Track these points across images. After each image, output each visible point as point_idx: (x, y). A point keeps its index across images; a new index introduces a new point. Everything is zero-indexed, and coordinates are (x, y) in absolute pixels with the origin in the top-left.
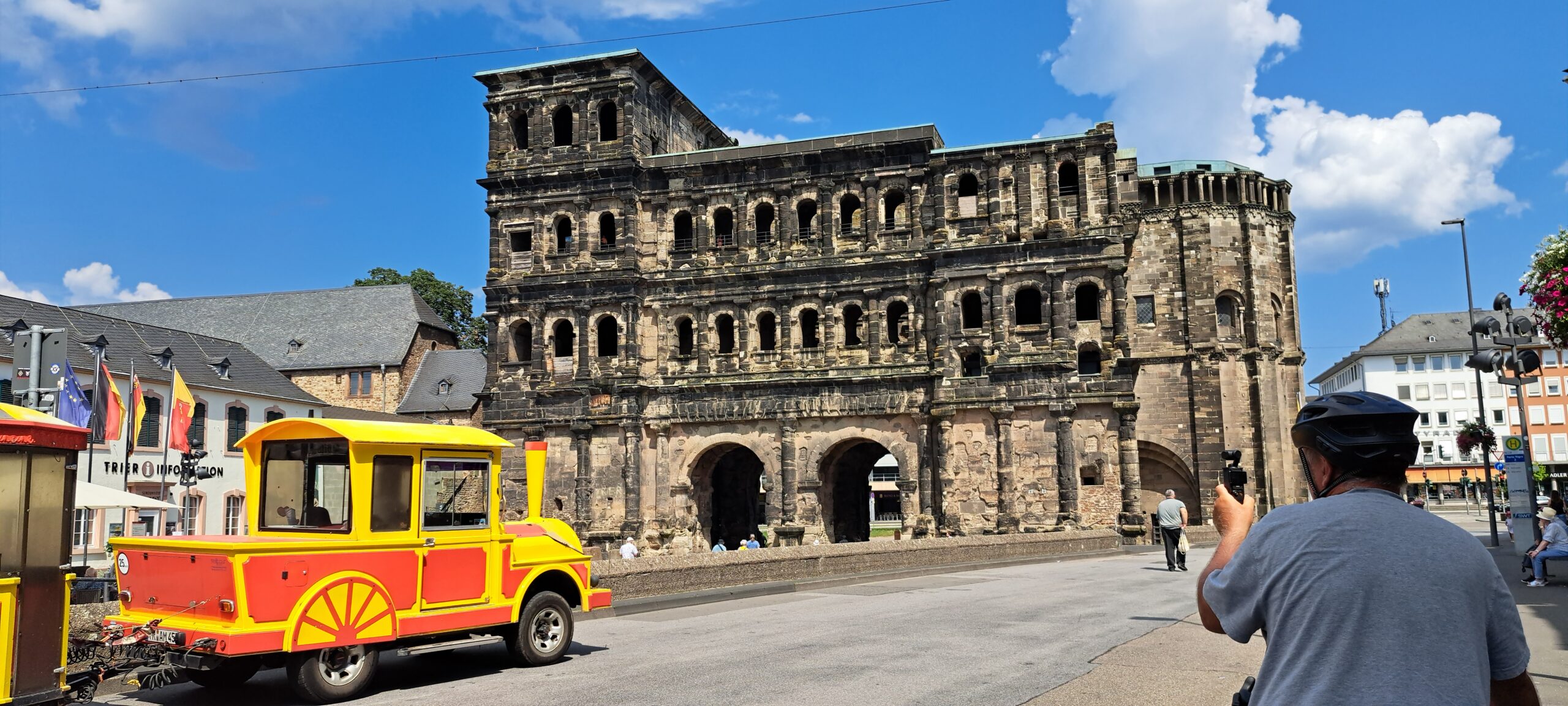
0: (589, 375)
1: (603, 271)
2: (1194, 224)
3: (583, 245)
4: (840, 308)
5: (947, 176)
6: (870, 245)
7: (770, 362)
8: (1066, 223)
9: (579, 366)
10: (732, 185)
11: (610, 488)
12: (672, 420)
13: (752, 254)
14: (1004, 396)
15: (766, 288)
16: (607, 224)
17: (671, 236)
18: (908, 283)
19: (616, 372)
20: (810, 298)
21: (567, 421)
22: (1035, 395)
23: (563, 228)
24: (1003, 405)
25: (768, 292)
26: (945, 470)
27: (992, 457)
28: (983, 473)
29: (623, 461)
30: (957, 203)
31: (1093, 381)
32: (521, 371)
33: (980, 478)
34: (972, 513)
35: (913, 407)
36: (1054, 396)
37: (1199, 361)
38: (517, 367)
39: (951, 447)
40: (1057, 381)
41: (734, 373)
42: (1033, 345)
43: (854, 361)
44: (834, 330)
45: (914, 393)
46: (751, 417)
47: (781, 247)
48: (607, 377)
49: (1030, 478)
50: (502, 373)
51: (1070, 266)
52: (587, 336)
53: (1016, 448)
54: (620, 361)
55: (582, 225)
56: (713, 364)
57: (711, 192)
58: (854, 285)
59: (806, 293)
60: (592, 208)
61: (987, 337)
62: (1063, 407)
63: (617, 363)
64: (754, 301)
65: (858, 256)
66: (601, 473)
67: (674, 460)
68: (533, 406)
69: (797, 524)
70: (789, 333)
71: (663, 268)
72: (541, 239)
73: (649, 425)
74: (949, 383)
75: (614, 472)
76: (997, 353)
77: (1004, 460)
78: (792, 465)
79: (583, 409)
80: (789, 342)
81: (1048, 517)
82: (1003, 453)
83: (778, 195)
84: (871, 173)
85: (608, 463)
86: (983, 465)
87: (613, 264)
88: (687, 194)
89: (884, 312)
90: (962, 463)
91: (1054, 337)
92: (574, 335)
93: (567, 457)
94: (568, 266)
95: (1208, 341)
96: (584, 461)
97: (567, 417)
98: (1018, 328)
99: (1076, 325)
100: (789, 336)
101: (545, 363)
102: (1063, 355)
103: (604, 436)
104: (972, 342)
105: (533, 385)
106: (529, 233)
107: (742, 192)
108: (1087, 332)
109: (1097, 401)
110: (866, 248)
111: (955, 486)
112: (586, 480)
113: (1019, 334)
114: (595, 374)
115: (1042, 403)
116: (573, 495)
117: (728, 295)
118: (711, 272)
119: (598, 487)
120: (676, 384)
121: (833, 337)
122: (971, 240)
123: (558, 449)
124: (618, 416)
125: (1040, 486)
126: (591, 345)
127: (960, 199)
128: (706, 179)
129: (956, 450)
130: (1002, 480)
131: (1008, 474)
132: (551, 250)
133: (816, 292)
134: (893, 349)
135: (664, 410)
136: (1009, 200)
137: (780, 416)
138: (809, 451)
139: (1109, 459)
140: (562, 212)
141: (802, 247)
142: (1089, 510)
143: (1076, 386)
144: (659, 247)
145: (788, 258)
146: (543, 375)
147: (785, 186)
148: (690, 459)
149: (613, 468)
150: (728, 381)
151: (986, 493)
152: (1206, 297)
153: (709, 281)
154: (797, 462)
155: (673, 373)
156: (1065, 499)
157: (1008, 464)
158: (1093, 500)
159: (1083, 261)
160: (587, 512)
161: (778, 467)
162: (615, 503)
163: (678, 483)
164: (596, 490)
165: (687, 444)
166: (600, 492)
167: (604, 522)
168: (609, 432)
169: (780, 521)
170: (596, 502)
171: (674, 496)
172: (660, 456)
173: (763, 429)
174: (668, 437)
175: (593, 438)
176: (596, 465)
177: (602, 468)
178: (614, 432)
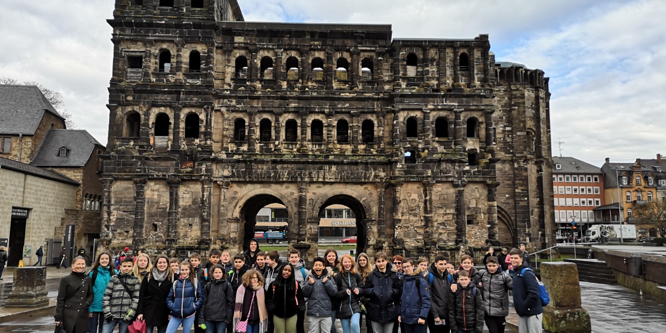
0: (179, 148)
1: (192, 85)
2: (518, 93)
3: (178, 68)
4: (336, 120)
5: (401, 53)
6: (355, 87)
7: (292, 149)
8: (463, 85)
9: (173, 142)
10: (274, 44)
11: (190, 219)
12: (231, 179)
13: (284, 85)
14: (430, 175)
15: (293, 105)
16: (195, 57)
17: (233, 70)
18: (376, 110)
19: (197, 148)
20: (318, 113)
21: (163, 175)
22: (447, 175)
23: (165, 56)
24: (430, 179)
25: (294, 107)
26: (397, 214)
27: (421, 208)
28: (417, 216)
29: (200, 202)
30: (406, 68)
31: (476, 170)
32: (132, 143)
33: (415, 219)
34: (409, 238)
35: (377, 178)
36: (457, 176)
37: (518, 163)
38: (129, 140)
39: (400, 201)
40: (458, 168)
41: (272, 153)
42: (444, 148)
43: (343, 151)
44: (333, 133)
45: (377, 171)
46: (281, 180)
47: (302, 83)
48: (192, 151)
49: (441, 219)
50: (118, 143)
51: (466, 107)
52: (179, 124)
53: (435, 204)
54: (200, 141)
55: (178, 56)
56: (258, 146)
57: (261, 46)
58: (345, 108)
59: (317, 110)
60: (186, 46)
61: (420, 143)
62: (461, 182)
63: (198, 142)
64: (285, 112)
65: (348, 92)
66: (185, 209)
67: (230, 203)
68: (141, 165)
69: (307, 242)
70: (306, 132)
71: (228, 88)
72: (150, 62)
73: (216, 181)
74: (401, 166)
75: (194, 209)
76: (426, 151)
77: (429, 209)
78: (305, 209)
79: (176, 169)
80: (305, 137)
81: (450, 241)
82: (428, 206)
83: (301, 54)
84: (356, 47)
85: (190, 203)
86: (417, 212)
87: (199, 82)
88: (246, 46)
89: (360, 125)
90: (405, 210)
91: (455, 145)
92: (170, 123)
93: (162, 198)
94: (168, 81)
95: (523, 153)
96: (174, 200)
97: (164, 173)
98: (437, 139)
99: (467, 139)
100: (306, 134)
101: (149, 139)
102: (461, 155)
103: (188, 187)
104: (412, 144)
105: (139, 151)
106: (140, 58)
107: (281, 49)
108: (471, 144)
109: (478, 180)
110: (352, 89)
111: (401, 223)
112: (175, 212)
113: (437, 142)
114: (183, 148)
115: (450, 180)
116: (166, 221)
117: (269, 107)
118: (259, 93)
119: (183, 218)
120: (234, 158)
121: (331, 137)
122: (414, 89)
123: (156, 193)
124: (199, 174)
125: (446, 224)
126: (181, 130)
127: (408, 67)
128: (258, 39)
129: (402, 204)
130: (428, 221)
131: (431, 217)
132: (155, 69)
133: (323, 110)
134: (365, 146)
135: (226, 173)
136: (434, 70)
137: (299, 179)
138: (314, 201)
139: (482, 211)
140: (165, 46)
141: (314, 84)
142: (471, 238)
143: (468, 171)
144: (226, 75)
145: (307, 89)
146: (148, 146)
147: (306, 49)
148: (241, 203)
149: (193, 207)
150: (268, 158)
151: (416, 227)
152: (521, 131)
153: (258, 98)
154: (308, 207)
155: (232, 151)
156: (460, 232)
157: (431, 212)
158: (473, 232)
159: (472, 105)
160: (176, 232)
161: (295, 209)
162: (195, 227)
163: (232, 217)
164: (181, 219)
165: (239, 194)
166: (184, 220)
167: (186, 239)
168: (192, 184)
169: (296, 241)
170: (181, 227)
171: (229, 224)
172: (222, 200)
173: (287, 188)
174: (228, 189)
175: (181, 186)
176: (182, 204)
177: (186, 206)
178: (195, 184)
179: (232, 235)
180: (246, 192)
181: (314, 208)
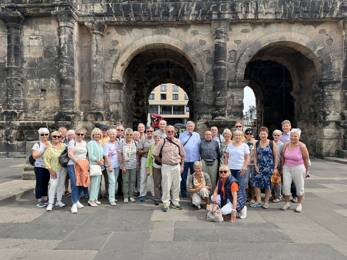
11: (43, 80)
12: (106, 18)
29: (56, 52)
46: (185, 19)
66: (33, 64)
67: (107, 59)
69: (227, 118)
75: (47, 64)
78: (224, 65)
85: (40, 55)
96: (13, 48)
103: (36, 28)
112: (15, 69)
119: (30, 78)
124: (51, 4)
137: (215, 17)
138: (238, 54)
148: (125, 58)
149: (46, 60)
154: (227, 63)
160: (19, 101)
161: (208, 68)
162: (49, 94)
163: (112, 80)
164: (28, 81)
165: (120, 45)
166: (32, 83)
167: (37, 112)
168: (42, 23)
169: (210, 116)
170: (29, 93)
171: (107, 91)
172: (94, 53)
173: (194, 33)
174: (102, 36)
175: (25, 27)
176: (28, 56)
177: (35, 59)
178: (46, 23)
179: (113, 108)
180: (131, 40)
181: (237, 64)
